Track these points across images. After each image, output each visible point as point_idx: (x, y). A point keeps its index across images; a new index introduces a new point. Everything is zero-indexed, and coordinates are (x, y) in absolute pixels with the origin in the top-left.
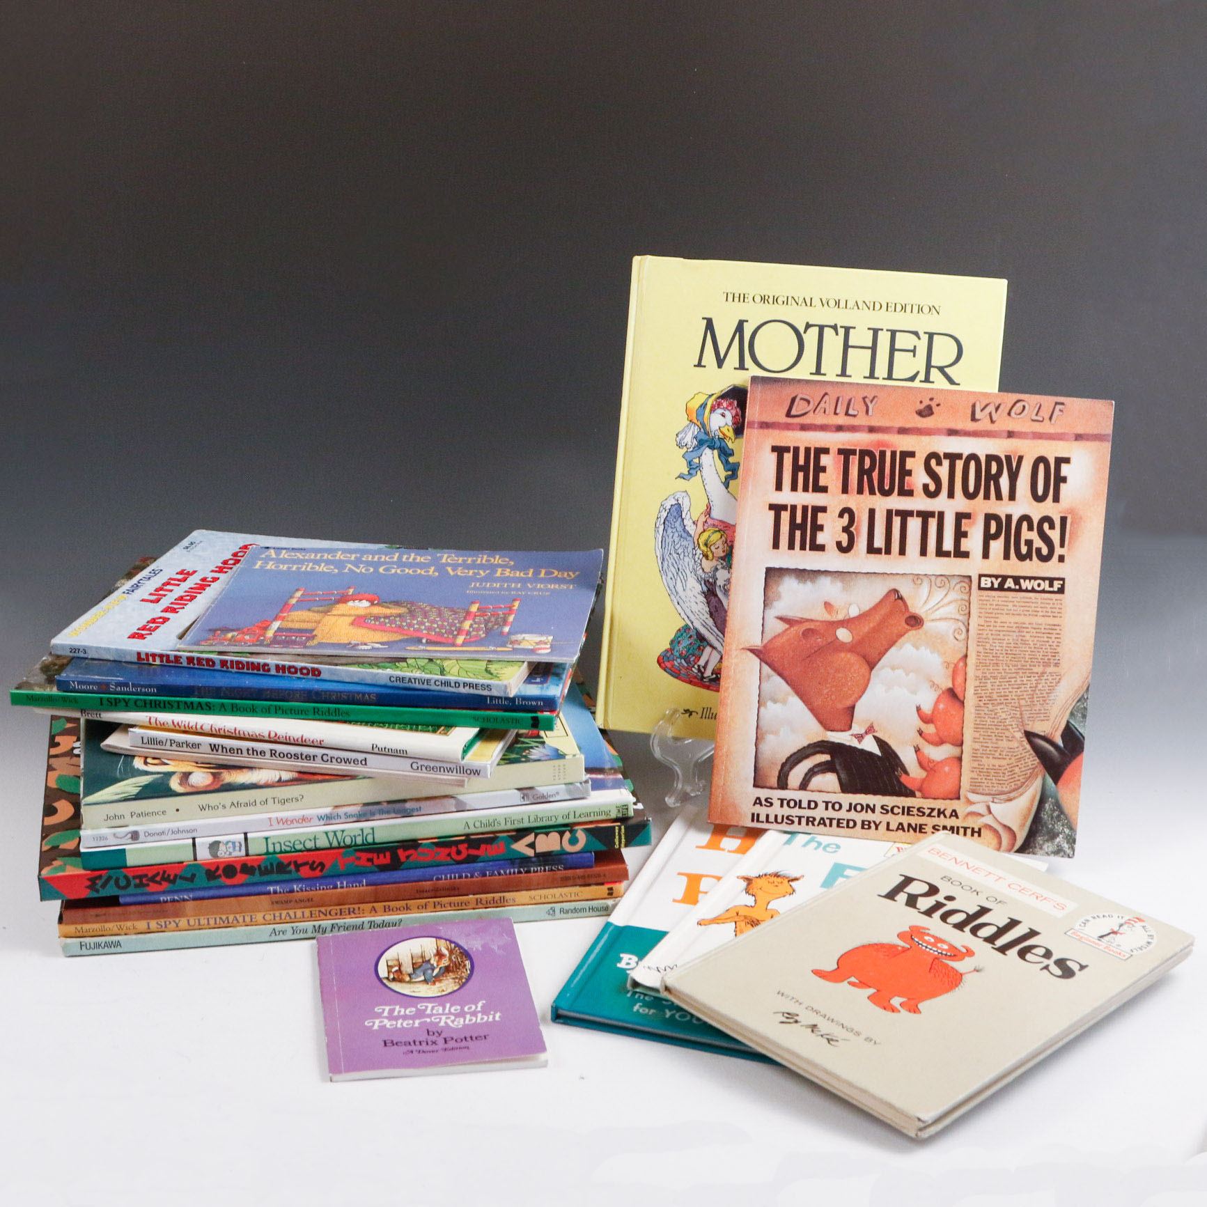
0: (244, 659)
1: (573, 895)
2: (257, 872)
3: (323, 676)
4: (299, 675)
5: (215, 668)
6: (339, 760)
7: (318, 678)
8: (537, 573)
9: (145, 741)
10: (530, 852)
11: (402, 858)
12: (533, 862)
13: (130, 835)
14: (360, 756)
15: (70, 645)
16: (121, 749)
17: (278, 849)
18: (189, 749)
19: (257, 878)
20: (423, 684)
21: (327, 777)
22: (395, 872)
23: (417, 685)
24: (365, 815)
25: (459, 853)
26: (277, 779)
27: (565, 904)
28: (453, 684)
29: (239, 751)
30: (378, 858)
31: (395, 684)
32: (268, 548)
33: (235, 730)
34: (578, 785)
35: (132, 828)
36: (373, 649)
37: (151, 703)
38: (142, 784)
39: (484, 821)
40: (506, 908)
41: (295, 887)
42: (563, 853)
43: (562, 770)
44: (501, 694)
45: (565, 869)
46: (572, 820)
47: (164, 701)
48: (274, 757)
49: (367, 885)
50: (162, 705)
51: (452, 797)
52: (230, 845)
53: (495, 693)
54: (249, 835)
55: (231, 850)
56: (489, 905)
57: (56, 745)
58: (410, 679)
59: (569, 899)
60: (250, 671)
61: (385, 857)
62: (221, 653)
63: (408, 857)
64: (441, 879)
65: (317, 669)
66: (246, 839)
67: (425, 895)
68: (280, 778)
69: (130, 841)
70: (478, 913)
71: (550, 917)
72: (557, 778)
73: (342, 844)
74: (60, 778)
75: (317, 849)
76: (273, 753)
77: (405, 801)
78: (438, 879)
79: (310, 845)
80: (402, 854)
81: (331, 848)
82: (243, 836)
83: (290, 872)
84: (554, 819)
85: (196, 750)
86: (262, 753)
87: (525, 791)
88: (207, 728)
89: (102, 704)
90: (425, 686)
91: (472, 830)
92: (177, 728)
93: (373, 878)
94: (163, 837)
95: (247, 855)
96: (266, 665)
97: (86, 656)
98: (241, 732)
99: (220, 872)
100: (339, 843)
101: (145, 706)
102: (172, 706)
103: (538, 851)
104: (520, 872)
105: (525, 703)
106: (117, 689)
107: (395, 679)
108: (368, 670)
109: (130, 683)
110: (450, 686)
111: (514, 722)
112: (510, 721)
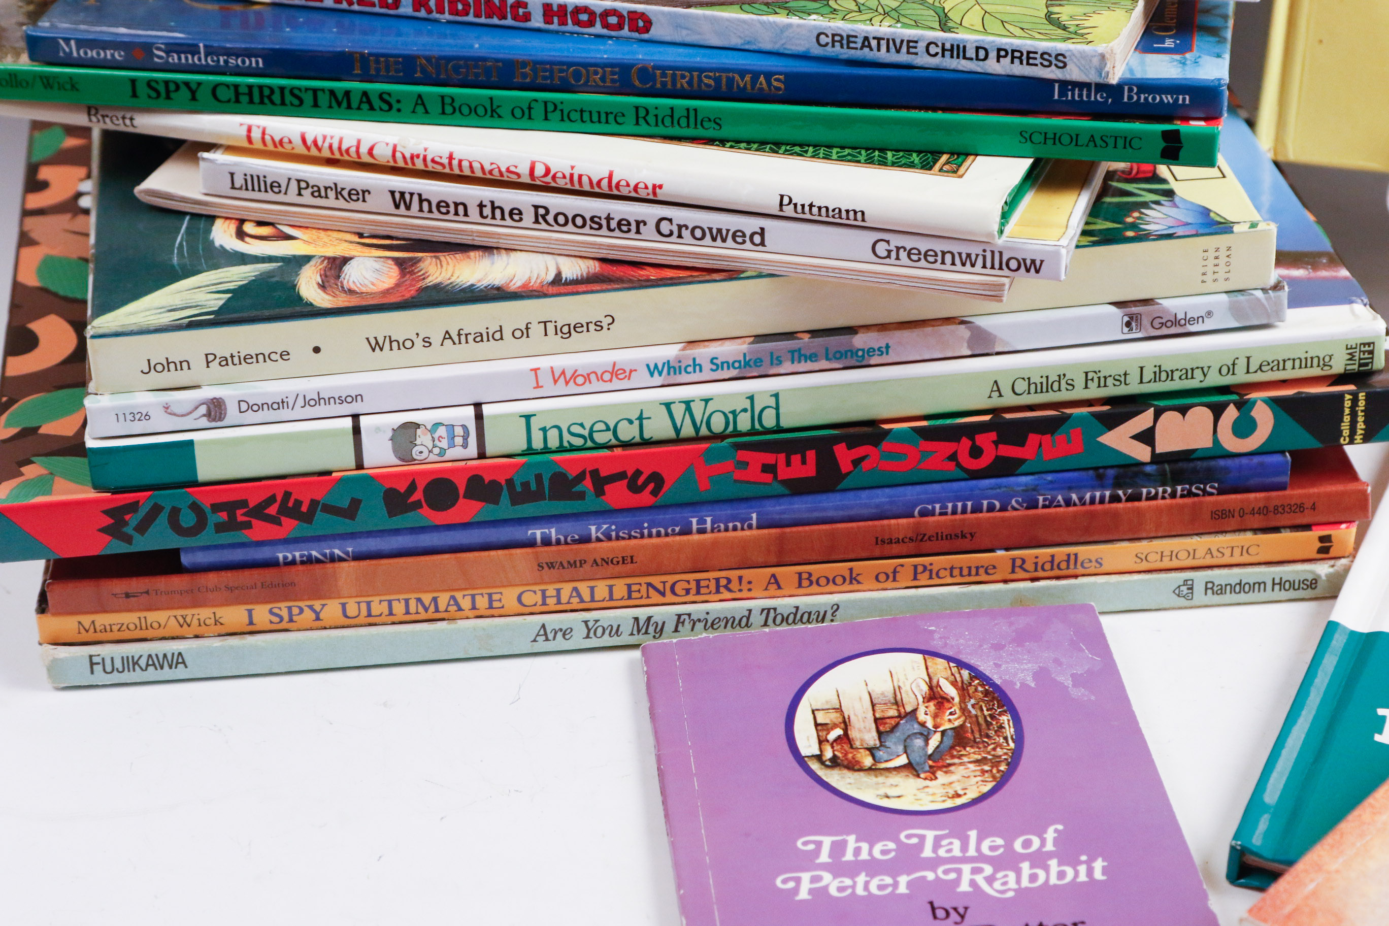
1: (1237, 552)
2: (505, 497)
3: (655, 32)
4: (598, 29)
5: (402, 10)
6: (698, 233)
7: (645, 36)
9: (239, 182)
10: (1142, 453)
11: (845, 464)
12: (1148, 476)
13: (203, 410)
14: (751, 225)
16: (184, 200)
17: (553, 443)
18: (341, 203)
19: (504, 508)
20: (898, 51)
21: (670, 273)
22: (823, 497)
23: (883, 55)
24: (758, 362)
25: (976, 452)
26: (551, 277)
27: (1217, 572)
28: (971, 53)
29: (461, 209)
30: (788, 464)
31: (830, 51)
33: (451, 158)
34: (1259, 294)
35: (208, 393)
37: (250, 94)
38: (231, 286)
39: (1036, 379)
40: (1081, 580)
41: (593, 528)
42: (1218, 454)
43: (1223, 260)
44: (1091, 77)
45: (1221, 492)
46: (1241, 377)
47: (282, 89)
48: (544, 226)
49: (759, 527)
50: (277, 98)
51: (963, 322)
52: (442, 431)
53: (1073, 73)
54: (486, 410)
55: (444, 444)
56: (1041, 574)
57: (43, 186)
58: (866, 38)
59: (1227, 560)
60: (483, 20)
61: (804, 462)
63: (856, 463)
64: (932, 513)
65: (643, 16)
66: (479, 417)
67: (896, 549)
68: (559, 275)
69: (204, 422)
70: (1014, 590)
71: (1182, 602)
72: (1209, 277)
73: (704, 431)
74: (48, 264)
75: (646, 443)
76: (541, 214)
77: (851, 330)
78: (923, 514)
79: (628, 433)
80: (843, 455)
81: (678, 441)
82: (471, 410)
83: (581, 496)
84: (1198, 374)
85: (359, 205)
86: (516, 213)
87: (1134, 310)
88: (383, 154)
89: (134, 95)
90: (903, 57)
91: (1009, 400)
92: (314, 152)
93: (775, 509)
94: (284, 414)
95: (482, 455)
96: (519, 4)
98: (465, 164)
99: (418, 495)
100: (697, 429)
101: (237, 101)
102: (301, 102)
103: (1158, 451)
104: (1115, 499)
105: (1146, 99)
106: (170, 60)
107: (829, 40)
108: (764, 18)
109: (201, 45)
110: (965, 58)
111: (1120, 143)
112: (1111, 142)
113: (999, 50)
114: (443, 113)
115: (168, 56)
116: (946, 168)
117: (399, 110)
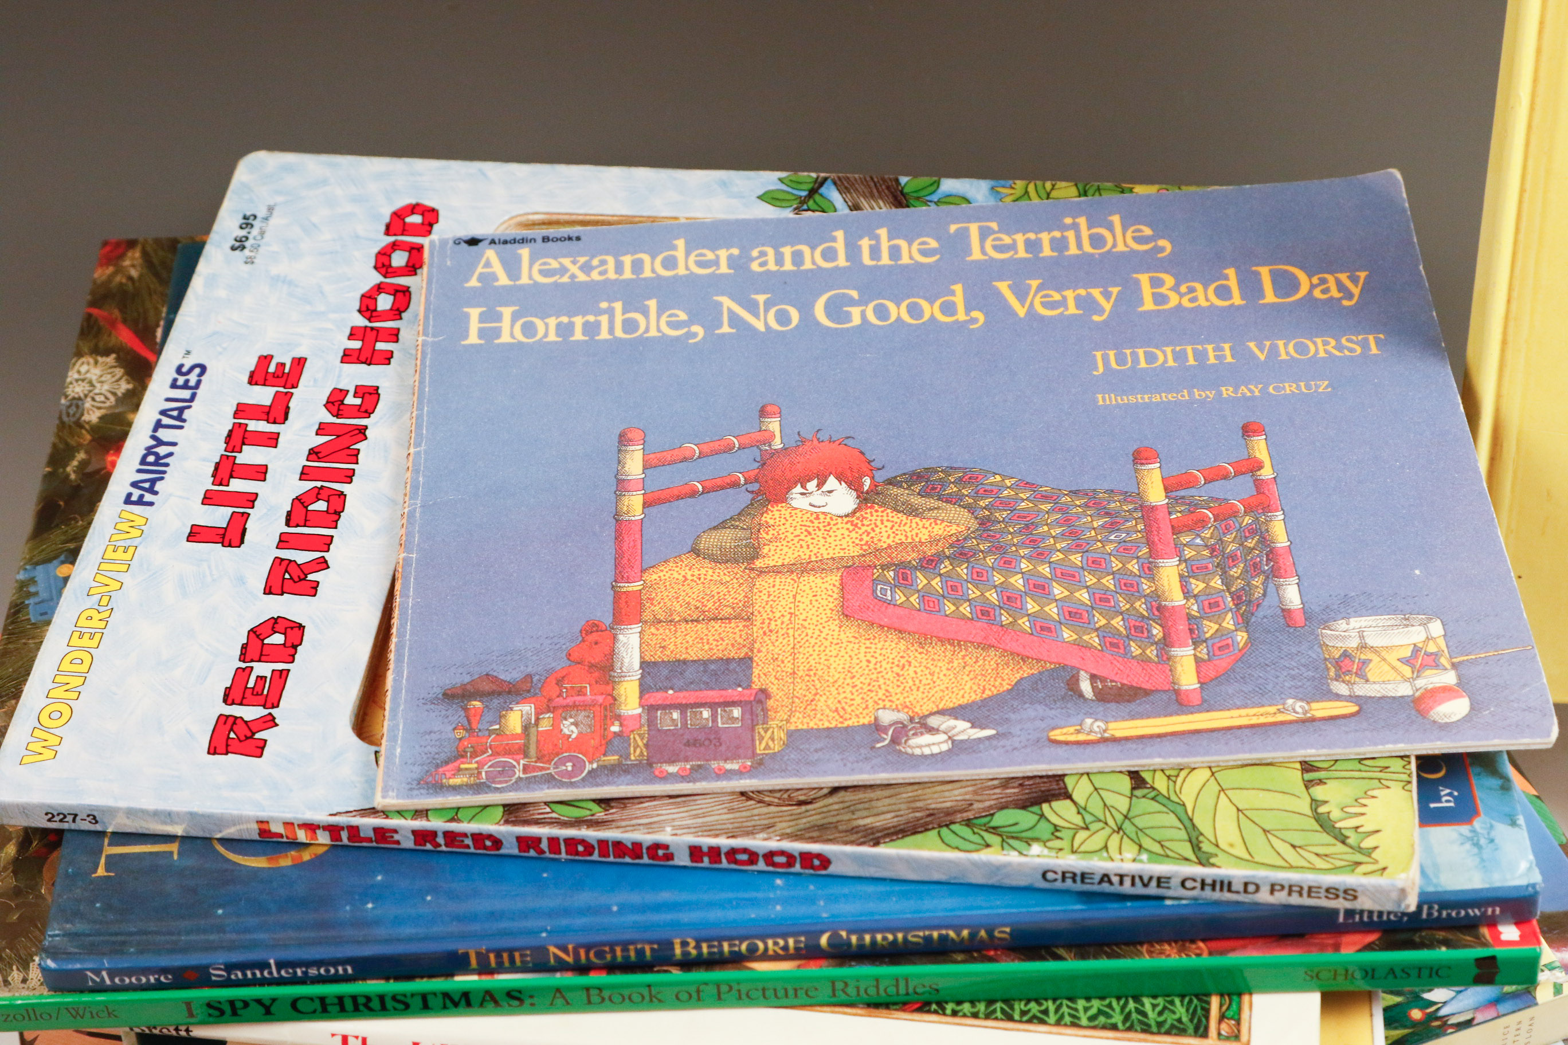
0: (591, 834)
3: (835, 869)
4: (761, 865)
5: (504, 851)
8: (1251, 287)
20: (1146, 886)
28: (1238, 887)
31: (1060, 886)
32: (473, 242)
36: (959, 748)
37: (341, 1004)
43: (1525, 1029)
44: (1384, 907)
50: (375, 1004)
53: (1364, 903)
58: (1106, 875)
62: (513, 812)
65: (819, 856)
89: (191, 1015)
90: (1152, 891)
96: (655, 847)
97: (98, 827)
101: (324, 1010)
105: (1449, 915)
106: (233, 977)
107: (1059, 876)
108: (975, 856)
109: (272, 962)
110: (1229, 890)
111: (1425, 973)
112: (1414, 973)
114: (589, 1002)
115: (229, 974)
116: (1225, 1029)
117: (532, 1005)
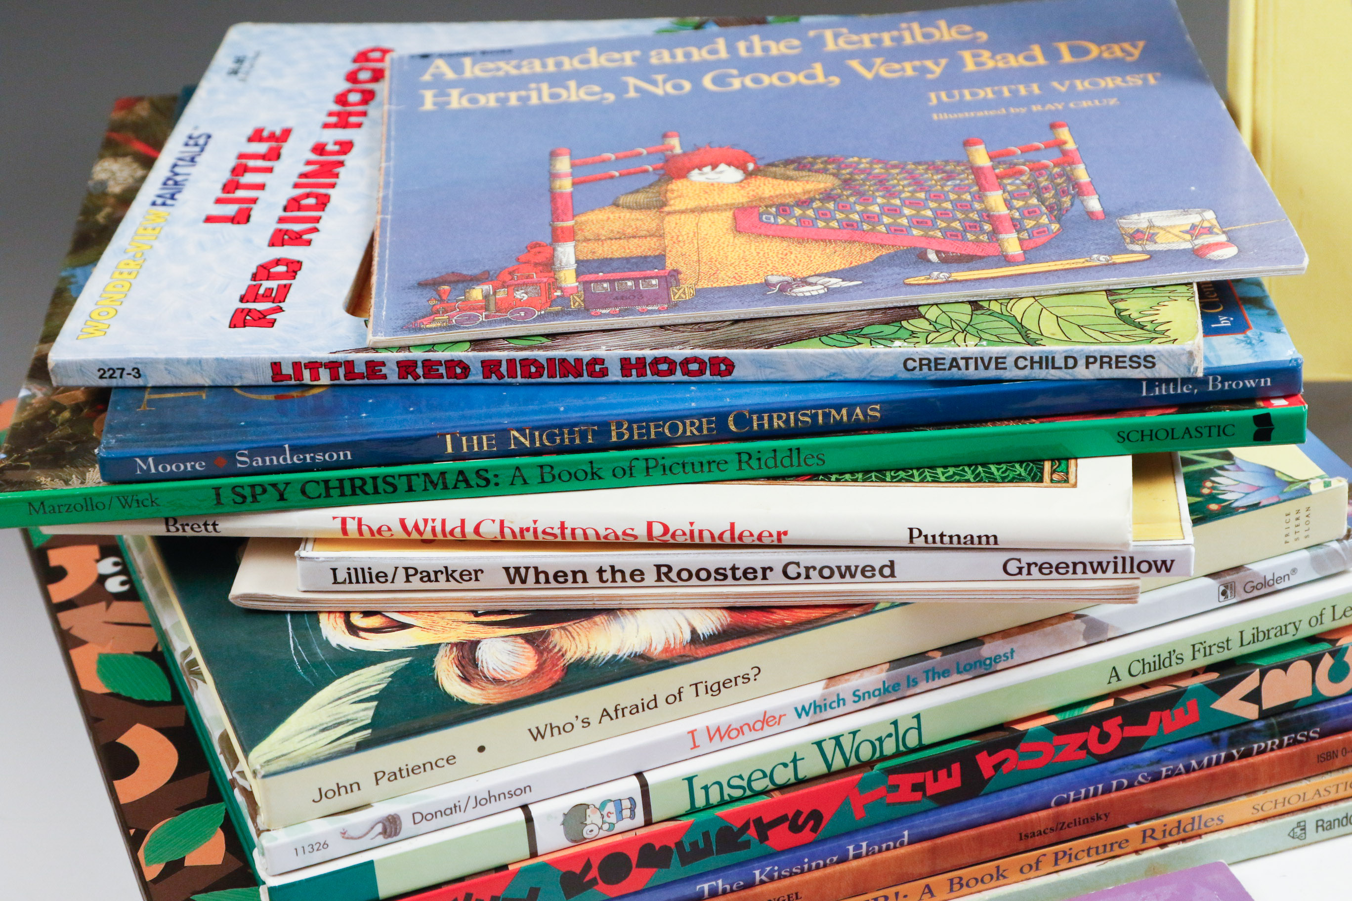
0: (541, 355)
1: (1342, 787)
2: (675, 858)
3: (738, 374)
4: (679, 376)
5: (471, 379)
6: (826, 573)
7: (728, 378)
8: (1052, 55)
9: (342, 575)
10: (1250, 711)
11: (987, 772)
12: (1257, 731)
13: (379, 828)
14: (878, 559)
15: (96, 362)
16: (283, 600)
17: (715, 798)
18: (453, 584)
19: (676, 869)
20: (986, 368)
21: (803, 615)
22: (969, 803)
23: (972, 373)
24: (896, 687)
25: (1104, 738)
26: (688, 636)
27: (1325, 809)
28: (1060, 362)
29: (579, 577)
30: (936, 779)
31: (917, 374)
32: (425, 56)
33: (563, 527)
34: (1335, 545)
35: (381, 810)
36: (831, 292)
37: (342, 487)
38: (372, 692)
39: (1149, 659)
40: (1206, 839)
41: (757, 872)
42: (1318, 699)
43: (1303, 519)
44: (1182, 373)
45: (1323, 735)
46: (1328, 624)
47: (374, 478)
48: (667, 582)
49: (910, 843)
50: (369, 488)
51: (1078, 617)
52: (610, 807)
53: (1162, 371)
54: (649, 777)
55: (613, 819)
56: (1169, 839)
57: (59, 574)
58: (954, 359)
59: (1333, 796)
60: (558, 379)
61: (949, 775)
62: (477, 344)
63: (997, 767)
64: (1066, 801)
65: (725, 360)
66: (644, 786)
67: (1038, 841)
68: (694, 632)
69: (381, 840)
70: (1147, 859)
71: (1297, 842)
72: (1291, 538)
73: (853, 762)
74: (106, 664)
75: (800, 782)
76: (663, 572)
77: (977, 642)
78: (1059, 803)
79: (783, 776)
80: (985, 762)
81: (830, 775)
82: (634, 782)
83: (747, 845)
84: (1291, 628)
85: (473, 584)
86: (637, 575)
87: (1228, 578)
88: (490, 530)
89: (219, 503)
90: (992, 373)
91: (1127, 681)
92: (415, 535)
93: (924, 824)
94: (457, 817)
95: (648, 822)
96: (595, 361)
97: (140, 382)
98: (579, 532)
99: (594, 873)
100: (847, 761)
101: (328, 495)
102: (395, 489)
103: (1265, 707)
104: (1230, 758)
105: (1230, 386)
106: (254, 464)
107: (917, 364)
108: (850, 350)
109: (287, 446)
110: (1053, 367)
111: (1214, 431)
112: (1206, 432)
113: (1088, 357)
114: (543, 481)
115: (252, 461)
116: (1056, 477)
117: (497, 484)
